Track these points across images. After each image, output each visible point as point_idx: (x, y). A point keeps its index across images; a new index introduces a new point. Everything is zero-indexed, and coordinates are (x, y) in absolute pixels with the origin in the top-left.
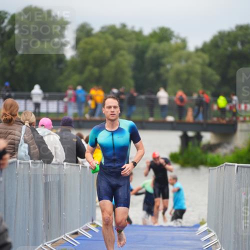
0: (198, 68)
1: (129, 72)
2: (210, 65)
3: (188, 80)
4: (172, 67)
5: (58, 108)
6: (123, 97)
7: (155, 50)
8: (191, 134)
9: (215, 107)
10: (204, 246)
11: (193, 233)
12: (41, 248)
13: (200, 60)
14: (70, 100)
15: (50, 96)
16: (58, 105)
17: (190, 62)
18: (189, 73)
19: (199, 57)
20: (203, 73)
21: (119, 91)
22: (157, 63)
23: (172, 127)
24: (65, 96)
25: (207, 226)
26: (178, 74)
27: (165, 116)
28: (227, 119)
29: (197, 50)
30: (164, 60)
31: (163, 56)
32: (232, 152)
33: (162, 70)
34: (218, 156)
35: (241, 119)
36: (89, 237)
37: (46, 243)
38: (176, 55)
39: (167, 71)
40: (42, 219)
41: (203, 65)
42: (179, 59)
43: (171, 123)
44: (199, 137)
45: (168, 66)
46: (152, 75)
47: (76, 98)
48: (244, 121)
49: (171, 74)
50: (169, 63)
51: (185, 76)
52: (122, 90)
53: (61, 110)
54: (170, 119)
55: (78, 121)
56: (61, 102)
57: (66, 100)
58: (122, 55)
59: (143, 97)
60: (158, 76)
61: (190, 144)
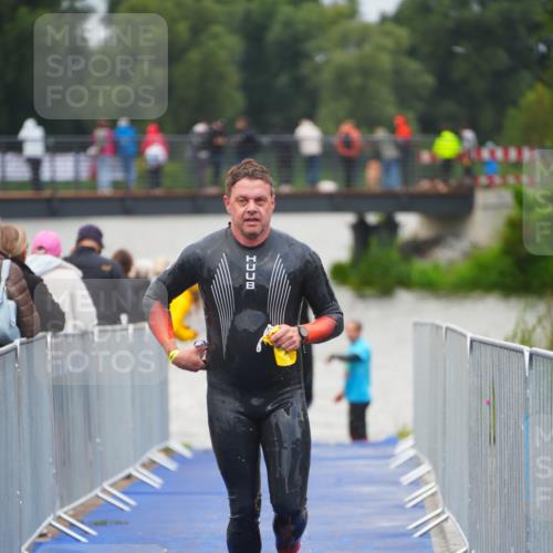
0: (385, 61)
1: (234, 76)
2: (412, 52)
3: (363, 89)
4: (328, 58)
5: (77, 171)
6: (220, 141)
7: (288, 24)
8: (372, 218)
9: (425, 157)
10: (407, 499)
11: (382, 462)
12: (51, 525)
13: (389, 43)
14: (102, 151)
15: (57, 143)
16: (77, 163)
17: (368, 48)
18: (367, 71)
19: (387, 34)
20: (398, 72)
21: (211, 129)
22: (294, 51)
23: (332, 204)
24: (91, 144)
25: (413, 447)
26: (342, 76)
27: (314, 182)
28: (453, 182)
29: (384, 19)
30: (310, 45)
31: (308, 35)
32: (466, 255)
33: (305, 69)
34: (436, 267)
35: (483, 180)
36: (156, 486)
37: (61, 513)
38: (335, 32)
39: (318, 69)
40: (51, 460)
41: (396, 52)
42: (344, 42)
43: (329, 196)
44: (391, 226)
45: (319, 58)
46: (283, 80)
47: (115, 148)
48: (490, 186)
49: (327, 76)
50: (321, 50)
51: (356, 81)
52: (218, 125)
53: (85, 174)
54: (327, 186)
55: (122, 200)
56: (82, 157)
57: (93, 151)
58: (215, 37)
59: (265, 140)
60: (299, 83)
61: (374, 241)
